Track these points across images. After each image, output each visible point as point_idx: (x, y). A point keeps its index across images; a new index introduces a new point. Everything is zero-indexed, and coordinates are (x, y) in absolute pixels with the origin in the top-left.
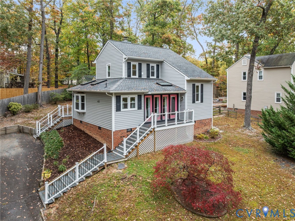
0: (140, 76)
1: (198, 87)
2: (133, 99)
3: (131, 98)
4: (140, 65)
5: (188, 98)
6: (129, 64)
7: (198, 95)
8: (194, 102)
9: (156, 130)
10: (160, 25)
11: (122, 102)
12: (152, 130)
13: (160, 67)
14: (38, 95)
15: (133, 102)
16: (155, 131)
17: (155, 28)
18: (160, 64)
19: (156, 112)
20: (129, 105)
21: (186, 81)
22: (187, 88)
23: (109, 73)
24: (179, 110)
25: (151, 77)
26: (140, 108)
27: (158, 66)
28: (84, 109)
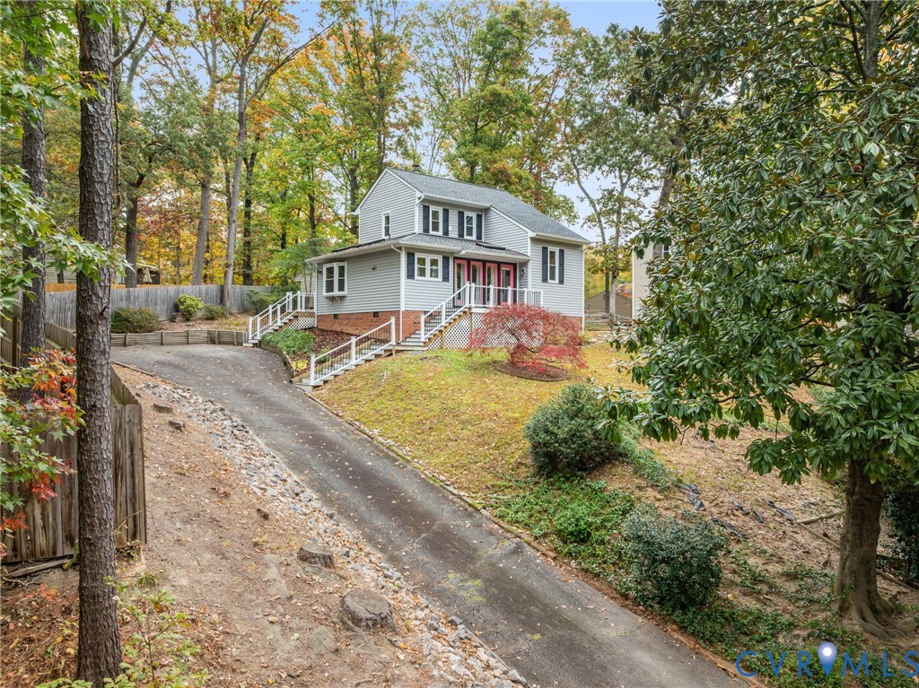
0: (446, 232)
1: (553, 254)
2: (434, 262)
3: (431, 260)
4: (446, 212)
5: (533, 271)
6: (426, 209)
7: (553, 269)
8: (545, 280)
9: (473, 310)
10: (489, 145)
11: (416, 266)
12: (467, 310)
13: (483, 219)
14: (226, 291)
15: (434, 267)
16: (471, 314)
17: (477, 150)
18: (483, 213)
19: (474, 281)
20: (428, 272)
21: (529, 240)
22: (532, 254)
23: (387, 230)
24: (518, 286)
25: (466, 237)
26: (446, 279)
27: (479, 217)
28: (343, 290)
